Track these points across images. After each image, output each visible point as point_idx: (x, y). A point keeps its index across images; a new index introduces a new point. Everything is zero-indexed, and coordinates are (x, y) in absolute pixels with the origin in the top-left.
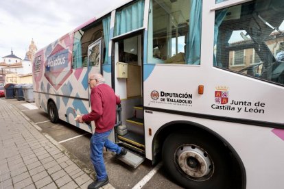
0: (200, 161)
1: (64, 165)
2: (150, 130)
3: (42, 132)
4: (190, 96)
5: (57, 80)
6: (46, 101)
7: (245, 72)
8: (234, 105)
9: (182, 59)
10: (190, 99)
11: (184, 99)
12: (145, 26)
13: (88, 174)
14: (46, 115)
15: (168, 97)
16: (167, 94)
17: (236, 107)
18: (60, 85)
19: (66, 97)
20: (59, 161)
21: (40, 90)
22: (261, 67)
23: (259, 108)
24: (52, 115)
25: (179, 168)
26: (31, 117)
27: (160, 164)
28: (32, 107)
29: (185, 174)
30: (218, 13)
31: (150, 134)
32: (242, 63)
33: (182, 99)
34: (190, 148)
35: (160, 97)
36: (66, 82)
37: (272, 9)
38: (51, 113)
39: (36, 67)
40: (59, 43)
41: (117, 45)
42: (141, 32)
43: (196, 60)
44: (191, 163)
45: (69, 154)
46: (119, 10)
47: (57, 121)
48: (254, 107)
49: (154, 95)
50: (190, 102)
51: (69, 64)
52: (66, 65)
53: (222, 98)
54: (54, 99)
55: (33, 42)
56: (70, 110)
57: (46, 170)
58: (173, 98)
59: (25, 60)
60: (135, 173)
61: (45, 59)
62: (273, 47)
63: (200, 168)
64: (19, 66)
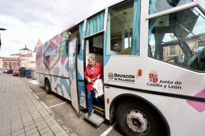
0: (141, 121)
1: (49, 124)
2: (108, 100)
3: (38, 100)
4: (133, 77)
6: (43, 79)
8: (161, 84)
10: (133, 79)
11: (130, 79)
12: (105, 30)
13: (65, 130)
14: (44, 88)
15: (119, 77)
16: (119, 75)
17: (163, 84)
18: (52, 68)
19: (56, 76)
20: (47, 120)
21: (40, 72)
23: (178, 85)
24: (47, 88)
25: (127, 126)
26: (34, 90)
27: (114, 124)
28: (35, 83)
29: (130, 130)
30: (151, 21)
31: (108, 102)
33: (128, 79)
34: (134, 112)
35: (114, 77)
36: (56, 66)
38: (47, 87)
39: (38, 57)
40: (52, 40)
41: (88, 42)
42: (102, 33)
43: (137, 52)
44: (135, 123)
45: (55, 115)
46: (89, 19)
47: (50, 92)
48: (174, 85)
49: (110, 76)
50: (133, 81)
51: (58, 55)
52: (56, 55)
53: (154, 79)
54: (49, 77)
55: (39, 40)
56: (58, 85)
57: (37, 127)
58: (122, 78)
59: (34, 51)
60: (98, 129)
61: (43, 51)
63: (141, 127)
64: (30, 55)
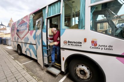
0: (86, 72)
1: (24, 75)
2: (63, 58)
3: (14, 59)
4: (81, 43)
5: (22, 36)
6: (16, 45)
7: (104, 33)
8: (99, 47)
9: (77, 27)
10: (81, 44)
11: (78, 44)
12: (61, 13)
13: (35, 79)
14: (17, 52)
15: (71, 43)
16: (71, 42)
17: (101, 47)
18: (23, 38)
19: (26, 43)
20: (21, 73)
21: (14, 40)
22: (111, 30)
23: (110, 48)
24: (19, 52)
25: (76, 75)
26: (9, 53)
27: (68, 74)
28: (10, 48)
29: (79, 78)
30: (92, 7)
31: (63, 60)
32: (103, 29)
33: (77, 44)
34: (81, 66)
35: (68, 43)
36: (26, 37)
37: (114, 6)
38: (19, 51)
39: (12, 30)
40: (23, 19)
41: (49, 20)
42: (59, 15)
43: (83, 27)
44: (82, 73)
45: (27, 69)
46: (50, 5)
47: (21, 54)
48: (108, 48)
49: (65, 42)
50: (81, 45)
51: (27, 29)
52: (26, 29)
53: (95, 44)
54: (20, 44)
55: (11, 19)
56: (27, 49)
57: (15, 77)
58: (73, 44)
59: (8, 27)
60: (57, 78)
61: (17, 27)
62: (115, 22)
63: (86, 75)
64: (5, 29)
